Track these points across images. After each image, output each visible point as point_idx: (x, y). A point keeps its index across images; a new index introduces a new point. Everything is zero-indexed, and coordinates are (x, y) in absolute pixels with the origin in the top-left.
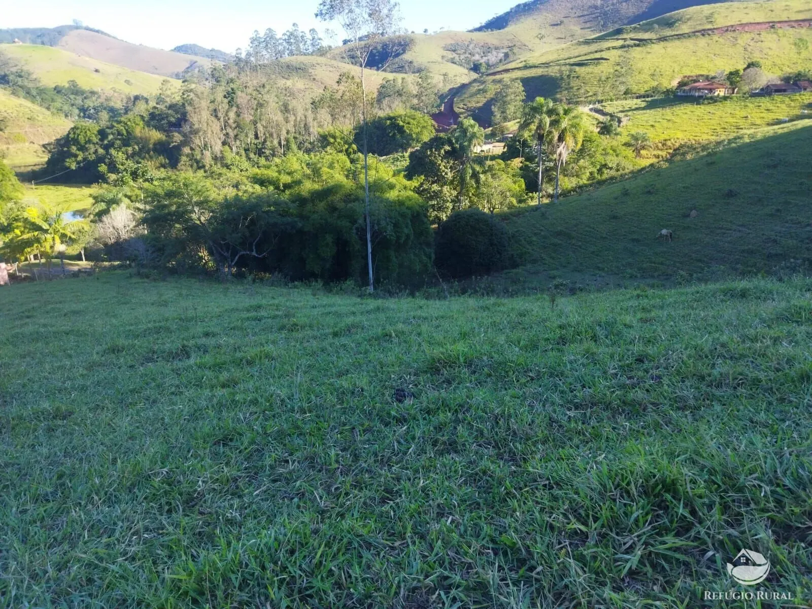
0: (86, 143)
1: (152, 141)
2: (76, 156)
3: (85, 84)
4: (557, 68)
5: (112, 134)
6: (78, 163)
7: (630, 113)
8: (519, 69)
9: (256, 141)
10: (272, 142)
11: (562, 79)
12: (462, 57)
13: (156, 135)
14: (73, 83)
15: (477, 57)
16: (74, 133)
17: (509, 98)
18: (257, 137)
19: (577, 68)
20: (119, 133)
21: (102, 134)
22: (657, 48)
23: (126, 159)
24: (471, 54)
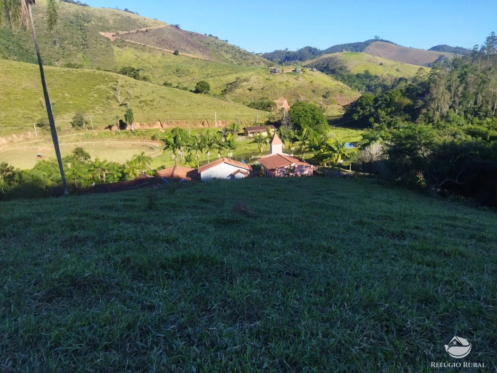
0: (366, 105)
1: (404, 105)
2: (359, 112)
3: (372, 72)
5: (382, 100)
6: (359, 116)
9: (475, 106)
10: (487, 107)
13: (407, 102)
14: (367, 72)
16: (361, 100)
18: (476, 103)
20: (386, 100)
21: (376, 100)
23: (386, 115)
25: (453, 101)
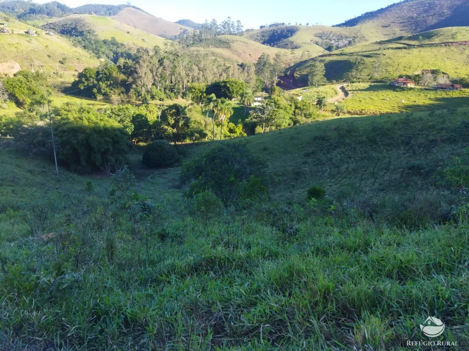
0: (89, 77)
1: (120, 79)
2: (84, 83)
3: (119, 40)
4: (356, 57)
5: (102, 74)
6: (85, 86)
7: (355, 92)
8: (337, 55)
9: (171, 85)
10: (179, 85)
11: (355, 63)
12: (324, 41)
13: (122, 77)
14: (113, 38)
15: (333, 42)
16: (85, 72)
17: (315, 73)
18: (171, 82)
19: (365, 58)
20: (105, 74)
21: (98, 73)
22: (415, 51)
23: (106, 87)
24: (330, 39)
25: (155, 80)
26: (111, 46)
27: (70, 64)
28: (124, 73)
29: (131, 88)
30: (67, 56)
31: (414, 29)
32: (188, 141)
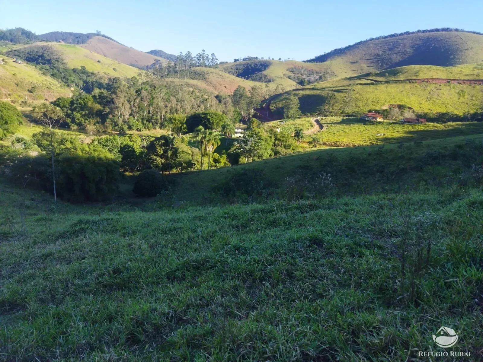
0: (63, 107)
1: (96, 109)
4: (327, 91)
5: (77, 104)
7: (329, 125)
8: (309, 89)
9: (148, 115)
10: (157, 116)
11: (327, 98)
12: (296, 75)
13: (98, 107)
14: (83, 67)
15: (304, 77)
16: (58, 101)
17: (290, 106)
18: (149, 113)
19: (336, 93)
20: (80, 104)
21: (72, 103)
22: (382, 87)
23: (81, 117)
24: (301, 74)
25: (132, 110)
26: (81, 75)
27: (40, 93)
28: (100, 103)
29: (108, 118)
30: (36, 84)
31: (380, 66)
32: (174, 171)
